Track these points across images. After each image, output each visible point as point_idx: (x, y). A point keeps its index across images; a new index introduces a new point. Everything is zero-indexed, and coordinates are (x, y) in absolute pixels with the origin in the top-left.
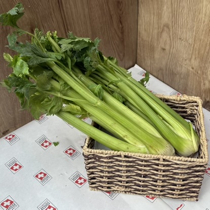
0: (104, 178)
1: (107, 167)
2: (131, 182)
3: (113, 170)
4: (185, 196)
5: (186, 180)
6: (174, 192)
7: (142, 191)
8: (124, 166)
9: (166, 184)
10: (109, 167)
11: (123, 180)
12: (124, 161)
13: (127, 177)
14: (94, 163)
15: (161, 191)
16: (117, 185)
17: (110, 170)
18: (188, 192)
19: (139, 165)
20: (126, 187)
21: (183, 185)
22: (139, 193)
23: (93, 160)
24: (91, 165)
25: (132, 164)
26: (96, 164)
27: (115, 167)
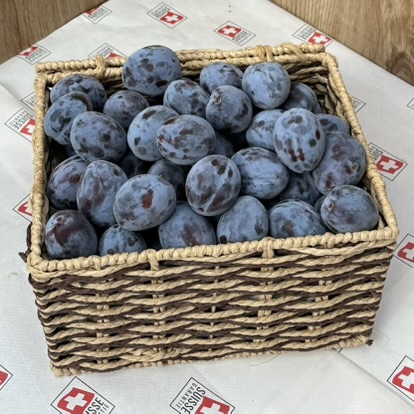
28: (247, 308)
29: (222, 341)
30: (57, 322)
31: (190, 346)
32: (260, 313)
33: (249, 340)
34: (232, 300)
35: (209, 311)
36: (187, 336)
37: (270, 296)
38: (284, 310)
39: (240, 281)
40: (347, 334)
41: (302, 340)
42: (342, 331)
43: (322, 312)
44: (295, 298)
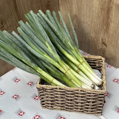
0: (49, 101)
1: (50, 95)
2: (64, 104)
3: (54, 96)
4: (95, 112)
5: (95, 103)
6: (88, 110)
7: (70, 109)
8: (59, 94)
9: (83, 105)
10: (51, 95)
11: (59, 102)
12: (59, 91)
13: (62, 101)
14: (43, 93)
15: (81, 109)
16: (56, 105)
17: (52, 96)
18: (96, 109)
19: (67, 94)
20: (61, 107)
21: (93, 106)
22: (69, 110)
23: (42, 91)
24: (42, 94)
25: (63, 93)
26: (44, 93)
27: (54, 95)
28: (76, 102)
29: (72, 108)
30: (42, 97)
31: (66, 107)
32: (79, 103)
33: (77, 109)
34: (73, 99)
35: (69, 101)
36: (65, 105)
37: (80, 100)
38: (83, 104)
39: (74, 96)
40: (97, 112)
41: (87, 111)
42: (96, 111)
43: (91, 106)
44: (86, 102)
